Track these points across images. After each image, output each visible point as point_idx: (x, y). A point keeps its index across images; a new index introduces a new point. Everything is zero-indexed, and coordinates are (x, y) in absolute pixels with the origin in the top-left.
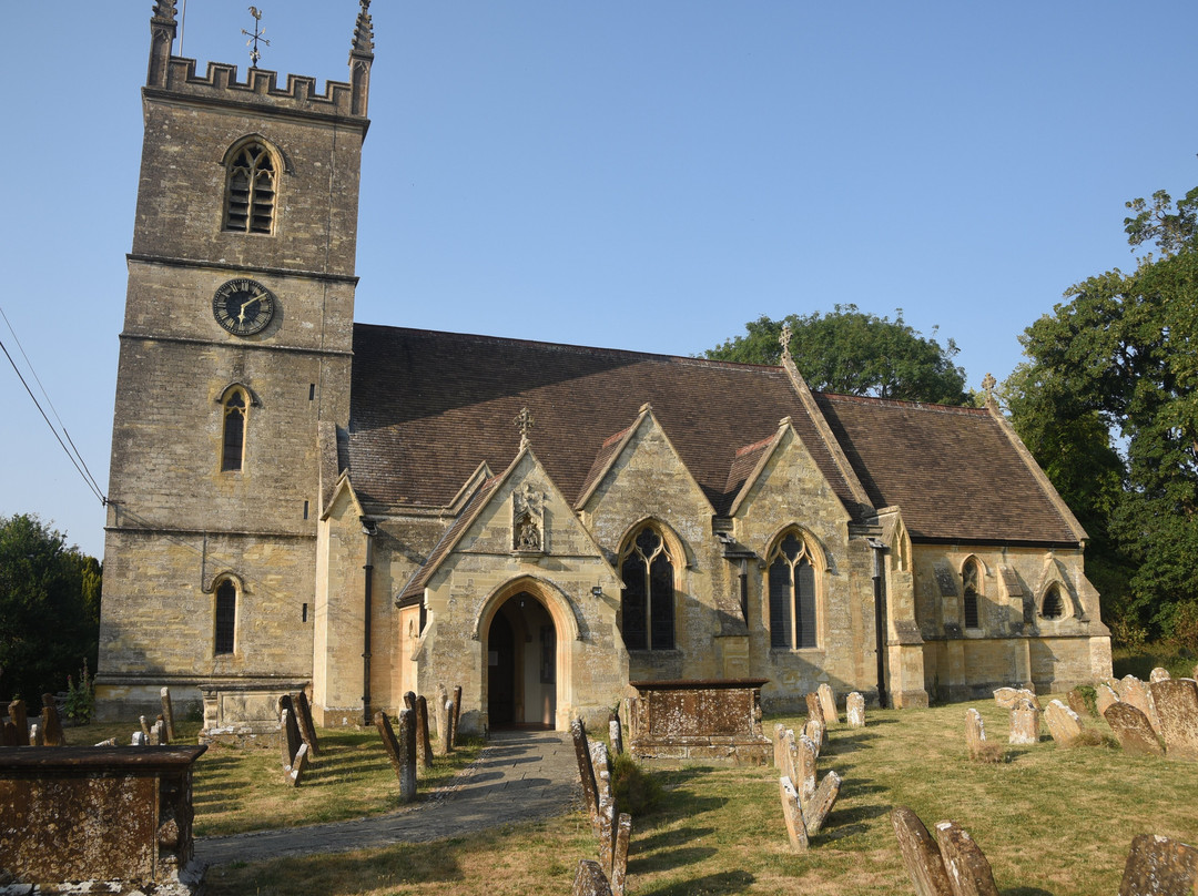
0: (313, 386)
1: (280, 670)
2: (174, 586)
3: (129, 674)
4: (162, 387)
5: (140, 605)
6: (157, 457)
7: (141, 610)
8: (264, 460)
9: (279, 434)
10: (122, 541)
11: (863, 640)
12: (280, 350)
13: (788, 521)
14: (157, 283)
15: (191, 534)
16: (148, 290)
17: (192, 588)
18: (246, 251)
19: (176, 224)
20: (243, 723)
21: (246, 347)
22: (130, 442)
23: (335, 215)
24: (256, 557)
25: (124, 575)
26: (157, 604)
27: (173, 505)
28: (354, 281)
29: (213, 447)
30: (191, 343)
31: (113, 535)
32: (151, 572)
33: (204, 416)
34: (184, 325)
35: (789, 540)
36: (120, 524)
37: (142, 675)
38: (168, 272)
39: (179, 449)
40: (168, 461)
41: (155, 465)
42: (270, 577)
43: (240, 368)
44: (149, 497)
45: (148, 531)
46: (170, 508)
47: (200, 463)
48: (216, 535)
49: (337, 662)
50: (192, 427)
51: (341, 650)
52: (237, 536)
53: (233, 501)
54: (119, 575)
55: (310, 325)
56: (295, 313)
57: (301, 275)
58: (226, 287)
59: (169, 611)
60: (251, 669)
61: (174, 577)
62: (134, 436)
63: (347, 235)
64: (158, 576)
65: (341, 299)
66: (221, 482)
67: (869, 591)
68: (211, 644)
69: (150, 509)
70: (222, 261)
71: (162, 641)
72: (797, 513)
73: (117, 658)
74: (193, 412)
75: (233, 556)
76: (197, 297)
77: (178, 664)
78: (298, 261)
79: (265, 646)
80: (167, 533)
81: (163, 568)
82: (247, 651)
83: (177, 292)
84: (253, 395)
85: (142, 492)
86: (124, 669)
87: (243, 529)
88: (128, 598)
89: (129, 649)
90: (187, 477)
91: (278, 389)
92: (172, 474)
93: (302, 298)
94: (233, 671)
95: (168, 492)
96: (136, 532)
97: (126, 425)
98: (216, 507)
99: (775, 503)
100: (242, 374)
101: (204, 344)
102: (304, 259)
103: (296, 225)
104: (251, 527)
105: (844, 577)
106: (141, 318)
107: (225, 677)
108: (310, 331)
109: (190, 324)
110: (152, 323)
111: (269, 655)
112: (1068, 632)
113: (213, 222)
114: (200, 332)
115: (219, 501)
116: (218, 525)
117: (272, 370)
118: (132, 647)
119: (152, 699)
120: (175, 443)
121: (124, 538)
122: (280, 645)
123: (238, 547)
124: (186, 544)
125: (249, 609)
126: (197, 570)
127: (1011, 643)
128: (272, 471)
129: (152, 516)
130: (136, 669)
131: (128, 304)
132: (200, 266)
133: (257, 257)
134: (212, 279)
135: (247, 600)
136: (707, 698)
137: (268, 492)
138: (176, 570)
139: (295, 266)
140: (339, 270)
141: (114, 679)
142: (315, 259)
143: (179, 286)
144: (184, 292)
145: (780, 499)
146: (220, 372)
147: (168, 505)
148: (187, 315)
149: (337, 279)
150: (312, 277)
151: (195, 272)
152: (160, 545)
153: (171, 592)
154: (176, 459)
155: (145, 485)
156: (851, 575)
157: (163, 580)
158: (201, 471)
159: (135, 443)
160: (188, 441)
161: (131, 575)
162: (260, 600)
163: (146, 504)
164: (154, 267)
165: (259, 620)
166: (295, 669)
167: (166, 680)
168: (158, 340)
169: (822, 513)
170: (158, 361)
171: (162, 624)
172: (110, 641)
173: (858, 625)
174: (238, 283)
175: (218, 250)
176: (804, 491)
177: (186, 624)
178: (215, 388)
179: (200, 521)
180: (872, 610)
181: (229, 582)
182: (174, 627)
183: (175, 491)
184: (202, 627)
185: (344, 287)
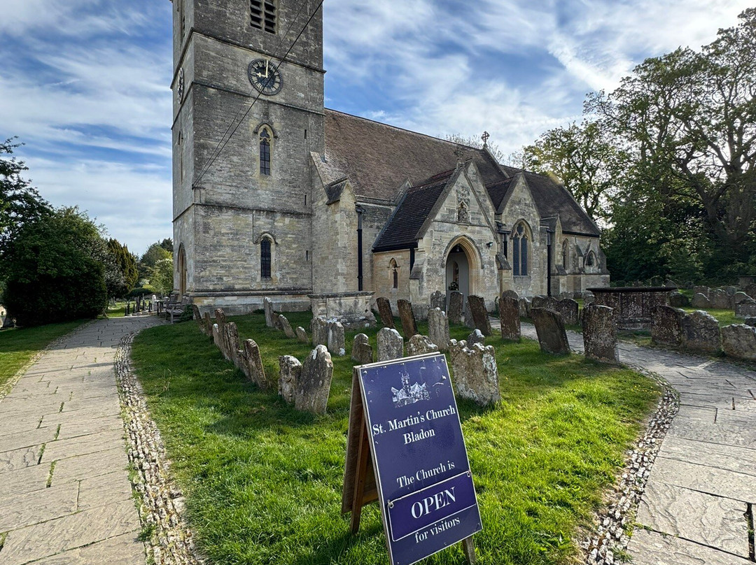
0: (306, 131)
1: (296, 286)
2: (238, 240)
3: (214, 290)
4: (222, 120)
5: (219, 251)
6: (222, 163)
7: (219, 253)
8: (282, 169)
9: (289, 156)
10: (205, 212)
11: (543, 273)
12: (288, 107)
13: (520, 217)
14: (213, 51)
15: (245, 210)
16: (207, 55)
17: (247, 241)
18: (264, 42)
19: (220, 15)
20: (341, 316)
21: (270, 102)
22: (205, 152)
23: (311, 30)
24: (281, 224)
25: (208, 233)
26: (228, 250)
27: (234, 192)
28: (323, 72)
29: (254, 160)
30: (237, 94)
31: (199, 207)
32: (223, 231)
33: (248, 141)
34: (232, 83)
35: (520, 226)
36: (203, 202)
37: (222, 291)
38: (219, 46)
39: (235, 159)
40: (230, 166)
41: (221, 167)
42: (289, 236)
43: (266, 114)
44: (220, 186)
45: (220, 207)
46: (232, 194)
47: (248, 169)
48: (259, 210)
49: (346, 281)
50: (242, 147)
51: (347, 274)
52: (270, 212)
53: (267, 192)
54: (204, 232)
55: (303, 95)
56: (294, 86)
57: (296, 64)
58: (256, 62)
59: (235, 254)
60: (282, 285)
61: (237, 234)
62: (207, 148)
63: (318, 44)
64: (228, 234)
65: (317, 82)
66: (260, 181)
67: (545, 251)
68: (260, 272)
69: (221, 194)
70: (251, 45)
71: (233, 271)
72: (523, 214)
73: (206, 281)
74: (241, 137)
75: (269, 223)
76: (238, 66)
77: (242, 284)
78: (294, 55)
79: (288, 273)
80: (232, 208)
81: (230, 229)
82: (278, 275)
83: (226, 60)
84: (274, 132)
85: (215, 183)
86: (211, 288)
87: (274, 208)
88: (211, 246)
89: (213, 276)
90: (240, 177)
91: (288, 130)
92: (232, 174)
93: (297, 78)
94: (272, 287)
95: (230, 184)
96: (213, 206)
97: (202, 141)
98: (258, 195)
99: (516, 209)
100: (268, 119)
101: (245, 96)
102: (296, 54)
103: (291, 32)
104: (278, 208)
105: (538, 244)
106: (205, 73)
107: (269, 290)
108: (302, 99)
109: (235, 83)
110: (212, 77)
111: (290, 278)
112: (595, 272)
113: (244, 19)
114: (242, 89)
115: (259, 191)
116: (260, 206)
117: (283, 118)
118: (215, 274)
119: (228, 304)
120: (233, 155)
121: (206, 210)
122: (295, 273)
123: (271, 219)
124: (242, 216)
125: (280, 253)
126: (249, 230)
127: (578, 276)
128: (287, 177)
129: (222, 198)
130: (218, 287)
131: (195, 62)
132: (239, 46)
133: (271, 47)
134: (246, 55)
135: (278, 249)
136: (646, 297)
137: (286, 188)
138: (237, 230)
139: (292, 57)
140: (315, 65)
141: (206, 293)
142: (302, 55)
143: (226, 56)
144: (230, 61)
145: (517, 207)
146: (255, 115)
147: (231, 192)
148: (233, 76)
149: (315, 70)
150: (302, 66)
151: (236, 49)
152: (227, 216)
153: (236, 243)
154: (234, 165)
155: (217, 179)
156: (540, 244)
157: (231, 236)
158: (249, 173)
159: (208, 153)
160: (240, 155)
161: (212, 233)
162: (284, 248)
163: (219, 191)
164: (209, 40)
165: (284, 259)
166: (303, 285)
167: (236, 293)
168: (217, 89)
169: (532, 215)
170: (219, 103)
171: (232, 261)
172: (202, 271)
173: (542, 265)
174: (262, 61)
175: (248, 37)
176: (526, 204)
177: (245, 261)
178: (252, 124)
179: (249, 202)
180: (546, 260)
181: (267, 237)
182: (239, 263)
183: (234, 184)
184: (254, 263)
185: (318, 75)
